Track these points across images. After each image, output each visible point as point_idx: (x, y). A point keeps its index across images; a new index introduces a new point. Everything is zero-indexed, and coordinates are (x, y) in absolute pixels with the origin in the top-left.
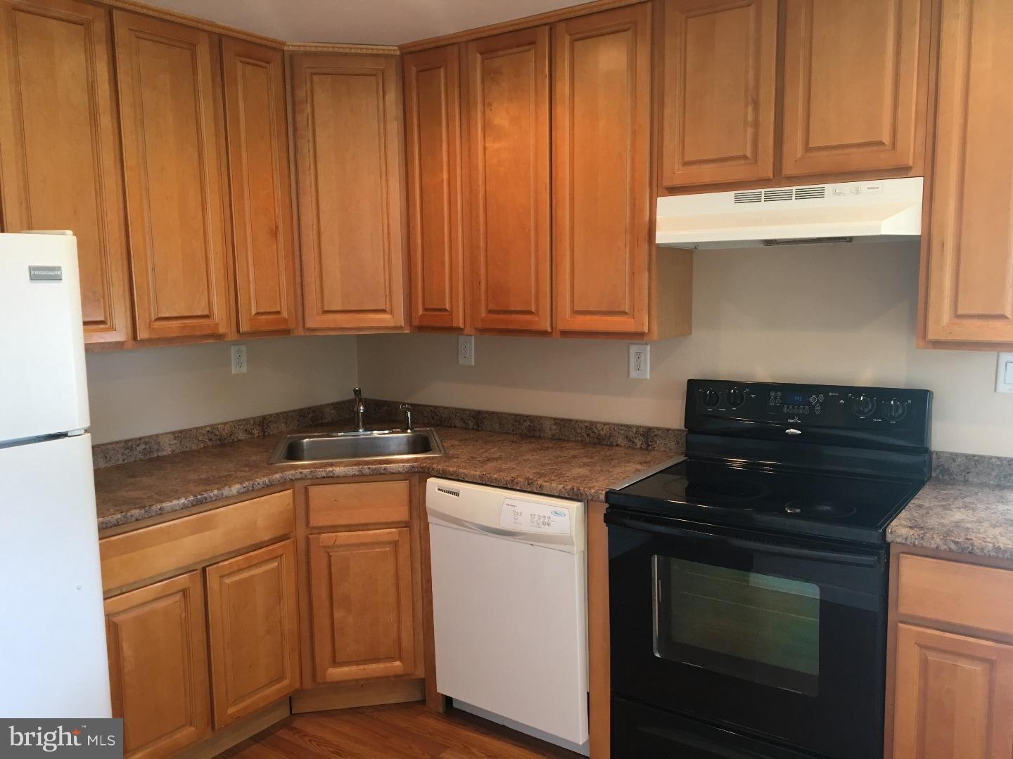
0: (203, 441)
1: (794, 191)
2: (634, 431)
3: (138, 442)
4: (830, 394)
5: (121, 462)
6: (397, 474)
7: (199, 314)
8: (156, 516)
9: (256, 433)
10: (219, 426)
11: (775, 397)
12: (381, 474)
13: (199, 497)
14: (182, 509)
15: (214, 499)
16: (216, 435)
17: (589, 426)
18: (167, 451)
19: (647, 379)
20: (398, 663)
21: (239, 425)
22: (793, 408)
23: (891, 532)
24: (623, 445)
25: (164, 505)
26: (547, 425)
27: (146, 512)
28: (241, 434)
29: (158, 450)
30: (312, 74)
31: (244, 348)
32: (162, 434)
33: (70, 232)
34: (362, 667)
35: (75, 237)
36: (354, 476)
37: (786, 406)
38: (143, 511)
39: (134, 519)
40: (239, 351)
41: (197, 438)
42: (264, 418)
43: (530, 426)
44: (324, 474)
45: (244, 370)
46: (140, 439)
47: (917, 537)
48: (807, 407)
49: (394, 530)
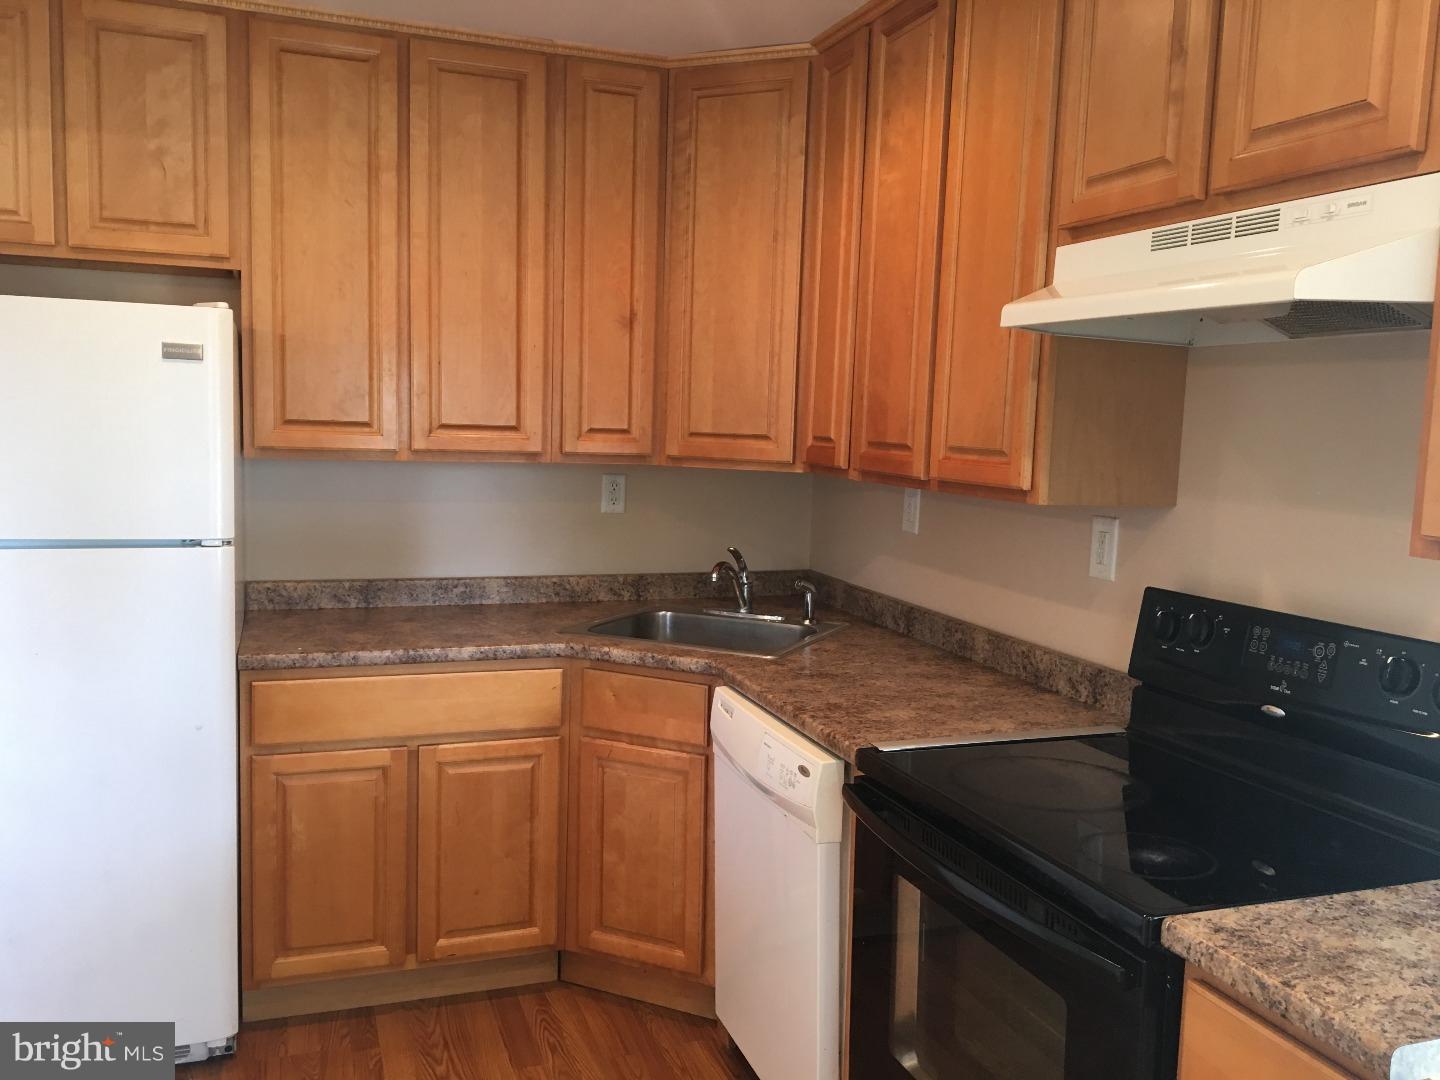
0: (547, 595)
1: (1234, 221)
2: (1080, 670)
3: (456, 582)
4: (1347, 644)
5: (430, 603)
6: (687, 672)
7: (502, 424)
8: (347, 666)
9: (626, 596)
10: (571, 579)
11: (1260, 638)
12: (667, 669)
13: (411, 653)
14: (386, 664)
15: (433, 659)
16: (565, 589)
17: (1026, 653)
18: (495, 600)
19: (1111, 581)
20: (679, 953)
21: (602, 581)
22: (1284, 663)
23: (1168, 929)
24: (1065, 692)
25: (360, 653)
26: (980, 641)
27: (334, 657)
28: (602, 594)
29: (481, 597)
30: (699, 98)
31: (621, 480)
32: (490, 578)
33: (224, 305)
34: (634, 942)
35: (231, 311)
36: (634, 665)
37: (1273, 658)
38: (330, 656)
39: (316, 664)
40: (614, 485)
41: (537, 589)
42: (641, 577)
43: (961, 639)
44: (598, 656)
45: (619, 507)
46: (459, 579)
47: (1204, 951)
48: (1306, 666)
49: (685, 755)
